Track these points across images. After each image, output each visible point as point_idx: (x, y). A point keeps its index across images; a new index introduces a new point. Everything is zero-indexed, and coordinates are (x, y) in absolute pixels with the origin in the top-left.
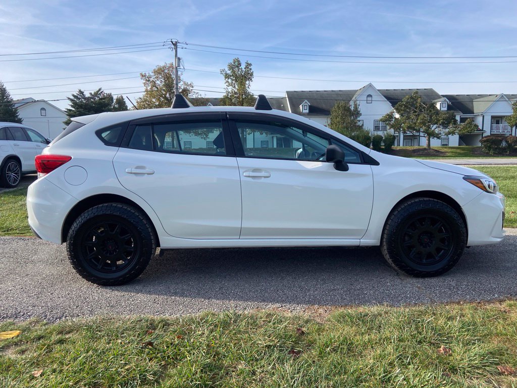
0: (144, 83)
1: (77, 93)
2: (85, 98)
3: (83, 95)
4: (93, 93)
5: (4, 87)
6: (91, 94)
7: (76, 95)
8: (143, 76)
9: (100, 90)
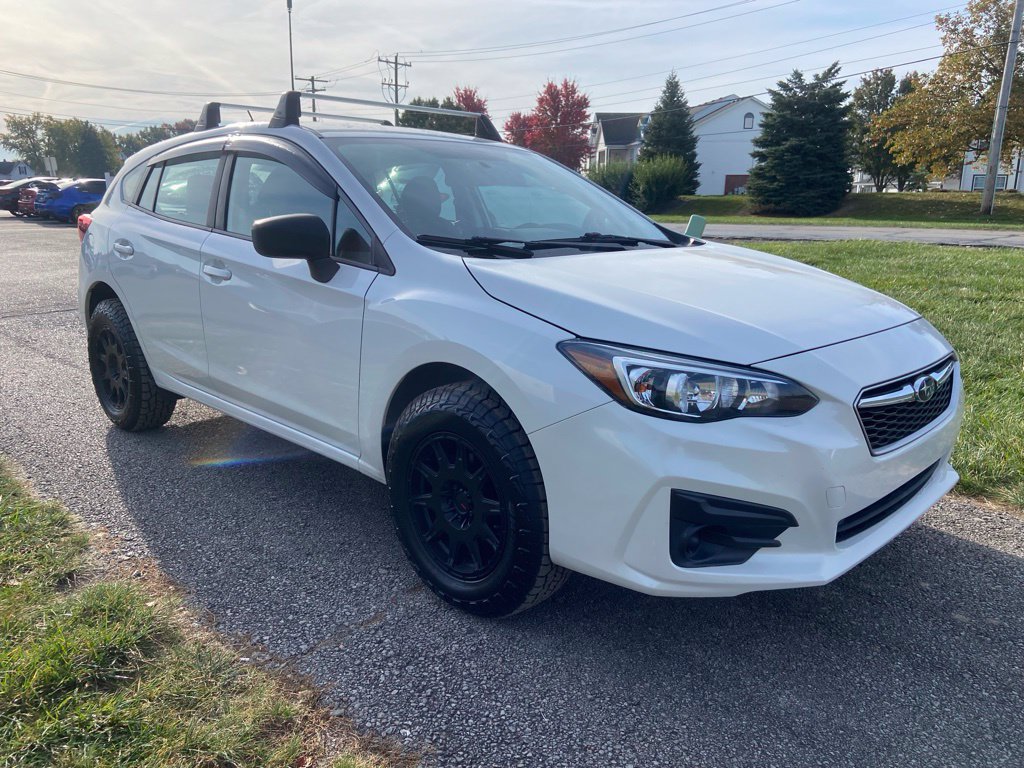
0: (944, 39)
1: (789, 77)
2: (802, 88)
3: (800, 80)
4: (821, 76)
5: (676, 80)
6: (816, 76)
7: (786, 82)
8: (941, 21)
9: (835, 65)
